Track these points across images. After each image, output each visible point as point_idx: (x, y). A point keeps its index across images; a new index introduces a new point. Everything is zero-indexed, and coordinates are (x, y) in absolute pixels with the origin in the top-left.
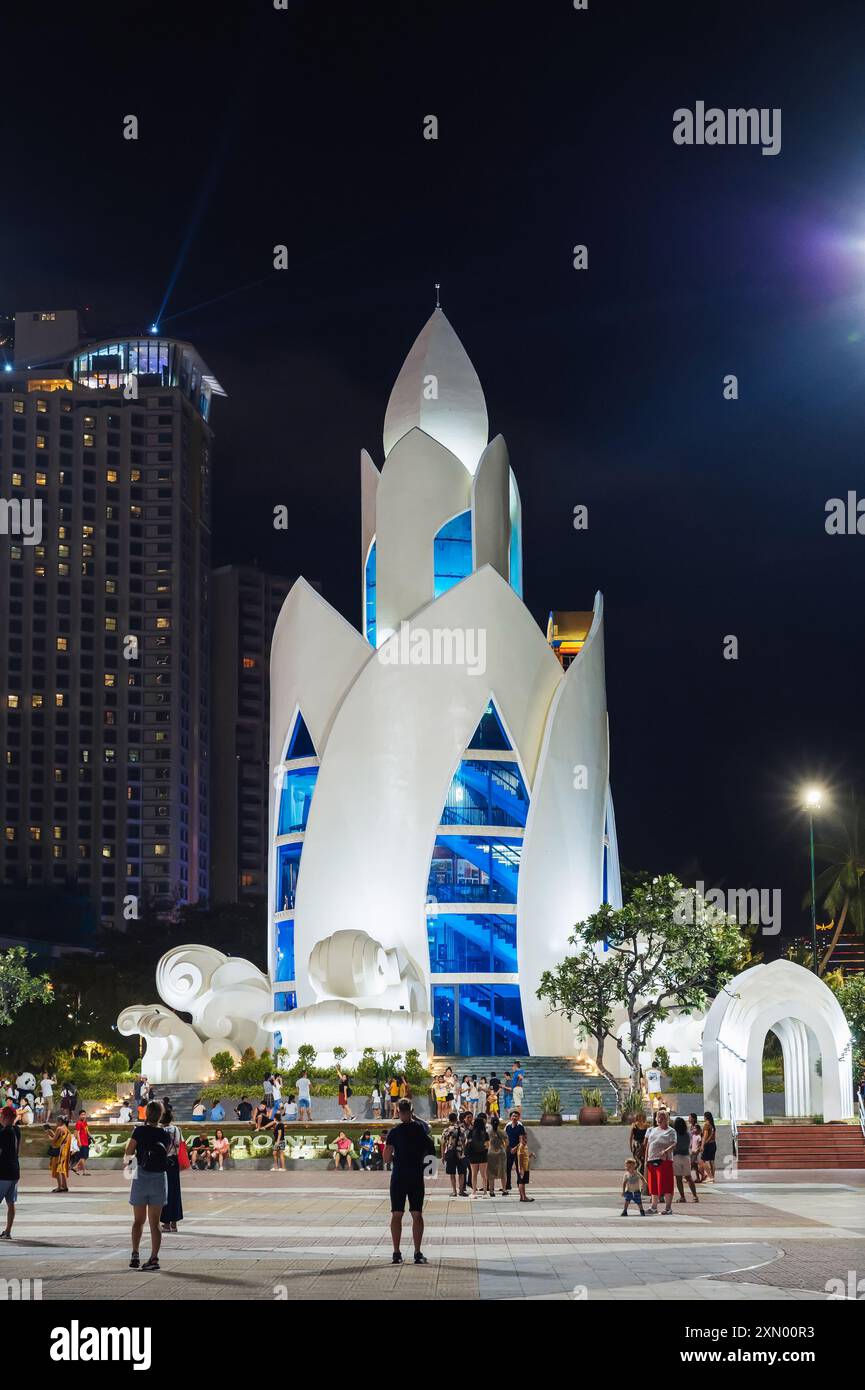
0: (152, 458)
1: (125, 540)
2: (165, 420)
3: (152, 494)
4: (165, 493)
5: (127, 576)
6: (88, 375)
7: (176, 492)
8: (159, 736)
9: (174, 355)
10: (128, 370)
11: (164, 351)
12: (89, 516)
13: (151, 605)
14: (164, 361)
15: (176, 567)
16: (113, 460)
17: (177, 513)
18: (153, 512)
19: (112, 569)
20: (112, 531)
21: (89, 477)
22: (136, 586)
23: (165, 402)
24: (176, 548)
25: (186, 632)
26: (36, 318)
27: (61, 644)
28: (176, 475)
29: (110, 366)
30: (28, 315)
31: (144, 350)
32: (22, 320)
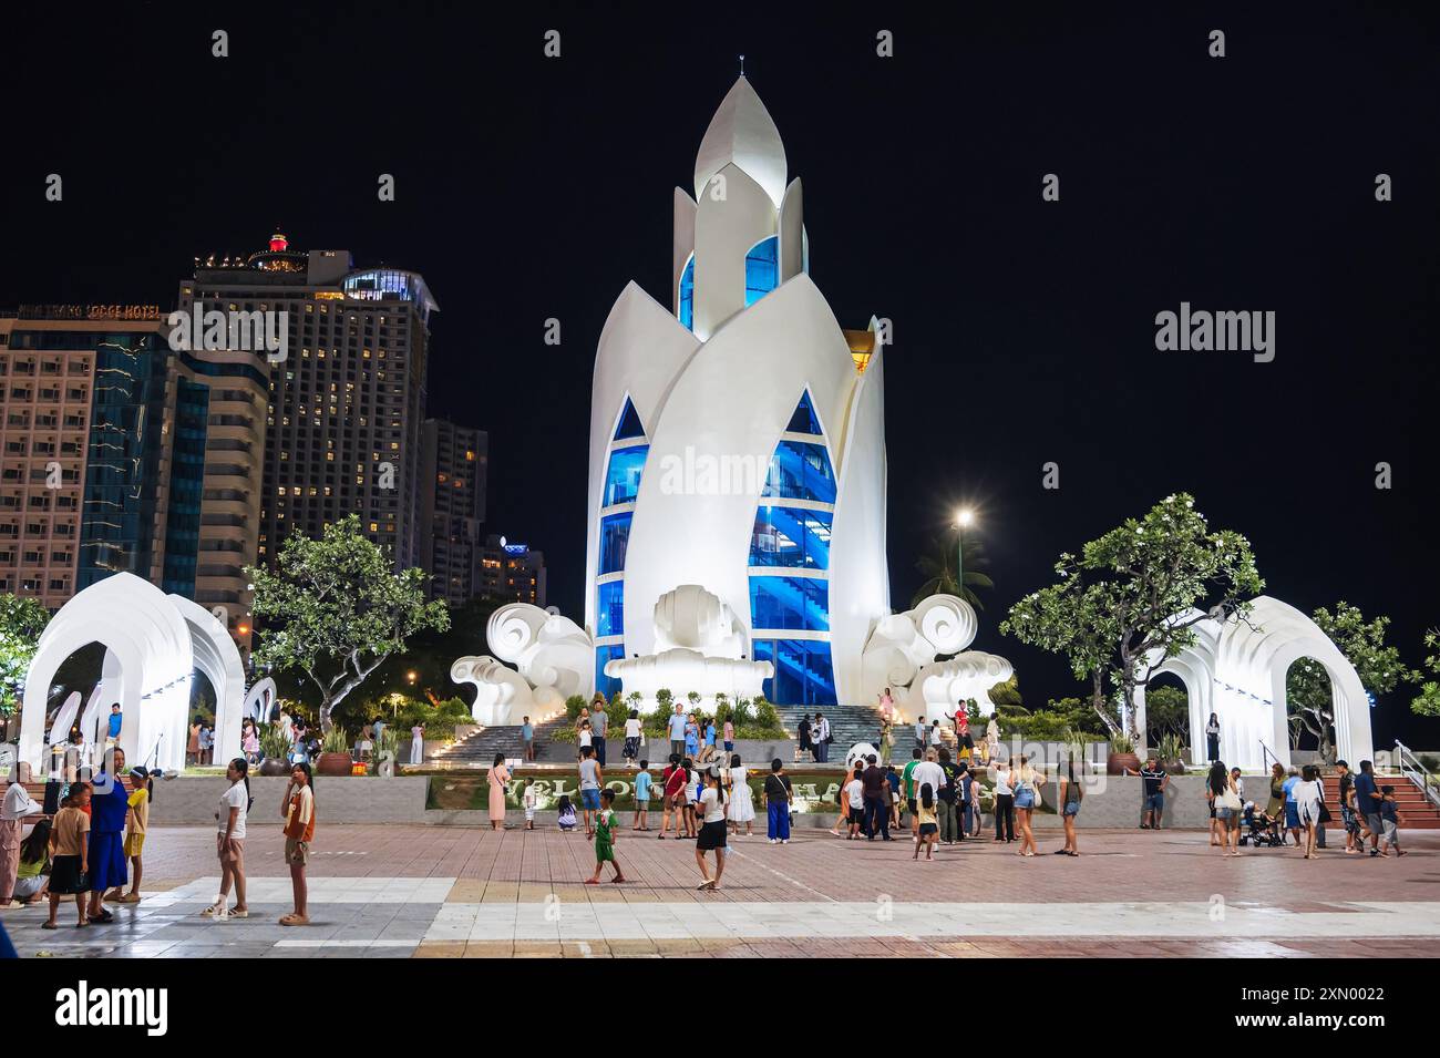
0: (393, 344)
1: (373, 394)
2: (401, 321)
3: (393, 366)
4: (400, 366)
5: (373, 415)
6: (354, 291)
7: (407, 365)
8: (390, 516)
9: (409, 282)
10: (379, 289)
11: (403, 279)
12: (351, 377)
13: (388, 435)
14: (403, 286)
15: (405, 413)
16: (368, 344)
17: (407, 378)
18: (391, 377)
19: (364, 411)
20: (365, 388)
21: (352, 354)
22: (379, 422)
23: (403, 309)
24: (406, 399)
25: (409, 452)
26: (323, 254)
27: (330, 456)
28: (407, 355)
29: (368, 286)
30: (317, 253)
31: (390, 278)
32: (312, 255)
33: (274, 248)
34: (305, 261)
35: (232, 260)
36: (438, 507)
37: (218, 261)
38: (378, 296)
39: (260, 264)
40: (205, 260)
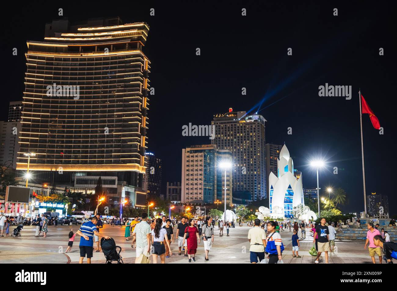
0: (257, 131)
1: (253, 143)
2: (258, 126)
3: (257, 136)
4: (259, 136)
5: (254, 148)
6: (248, 120)
7: (260, 136)
8: (259, 170)
9: (259, 117)
10: (253, 119)
11: (258, 116)
12: (248, 140)
13: (257, 152)
14: (258, 118)
15: (260, 146)
16: (251, 132)
17: (260, 139)
18: (257, 139)
19: (252, 147)
20: (251, 142)
21: (248, 134)
22: (255, 149)
23: (259, 123)
24: (260, 144)
25: (262, 155)
26: (240, 112)
27: (245, 157)
28: (260, 134)
29: (250, 119)
30: (239, 112)
31: (255, 116)
32: (238, 112)
33: (230, 111)
34: (236, 114)
35: (221, 115)
36: (271, 165)
37: (218, 115)
38: (253, 121)
39: (227, 115)
40: (215, 116)
